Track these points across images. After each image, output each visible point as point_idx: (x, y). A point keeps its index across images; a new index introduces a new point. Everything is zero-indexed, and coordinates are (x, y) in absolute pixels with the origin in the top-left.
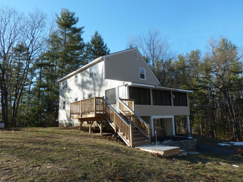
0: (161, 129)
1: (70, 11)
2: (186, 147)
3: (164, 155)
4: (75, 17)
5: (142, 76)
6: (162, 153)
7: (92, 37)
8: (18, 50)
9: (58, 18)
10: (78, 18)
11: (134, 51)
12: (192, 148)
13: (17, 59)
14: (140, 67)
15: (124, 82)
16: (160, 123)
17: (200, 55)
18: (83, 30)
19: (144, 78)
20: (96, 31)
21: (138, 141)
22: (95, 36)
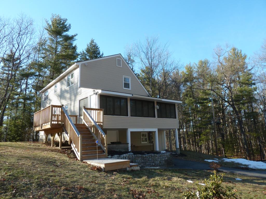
0: (149, 144)
1: (62, 17)
2: (152, 162)
3: (104, 168)
4: (67, 23)
5: (127, 85)
6: (103, 166)
7: (88, 46)
8: (7, 60)
9: (48, 24)
10: (70, 25)
11: (117, 58)
12: (160, 163)
13: (5, 70)
14: (124, 75)
15: (95, 90)
16: (147, 137)
17: (209, 65)
18: (76, 38)
19: (129, 88)
20: (92, 38)
21: (92, 154)
22: (91, 44)
